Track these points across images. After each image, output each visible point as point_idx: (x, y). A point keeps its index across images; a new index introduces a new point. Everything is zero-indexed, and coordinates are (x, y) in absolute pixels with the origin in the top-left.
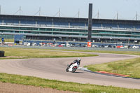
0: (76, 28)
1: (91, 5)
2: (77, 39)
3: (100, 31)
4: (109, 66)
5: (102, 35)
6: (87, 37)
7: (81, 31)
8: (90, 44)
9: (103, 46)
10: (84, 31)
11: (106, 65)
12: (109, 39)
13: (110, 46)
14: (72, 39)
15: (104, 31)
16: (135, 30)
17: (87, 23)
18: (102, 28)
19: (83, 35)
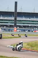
0: (6, 18)
1: (16, 3)
2: (7, 26)
3: (23, 21)
4: (28, 44)
5: (24, 23)
6: (13, 24)
7: (9, 20)
8: (15, 29)
10: (11, 20)
12: (29, 26)
13: (29, 31)
14: (3, 26)
15: (25, 21)
17: (14, 15)
18: (24, 19)
19: (11, 23)
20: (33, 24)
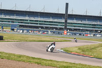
0: (56, 20)
1: (67, 4)
2: (56, 28)
3: (74, 23)
4: (79, 49)
5: (75, 26)
6: (63, 27)
7: (59, 23)
8: (66, 32)
9: (75, 34)
10: (62, 23)
11: (77, 48)
12: (80, 29)
13: (80, 34)
14: (53, 28)
15: (76, 23)
16: (99, 23)
17: (64, 17)
18: (75, 21)
19: (61, 25)
20: (85, 27)
